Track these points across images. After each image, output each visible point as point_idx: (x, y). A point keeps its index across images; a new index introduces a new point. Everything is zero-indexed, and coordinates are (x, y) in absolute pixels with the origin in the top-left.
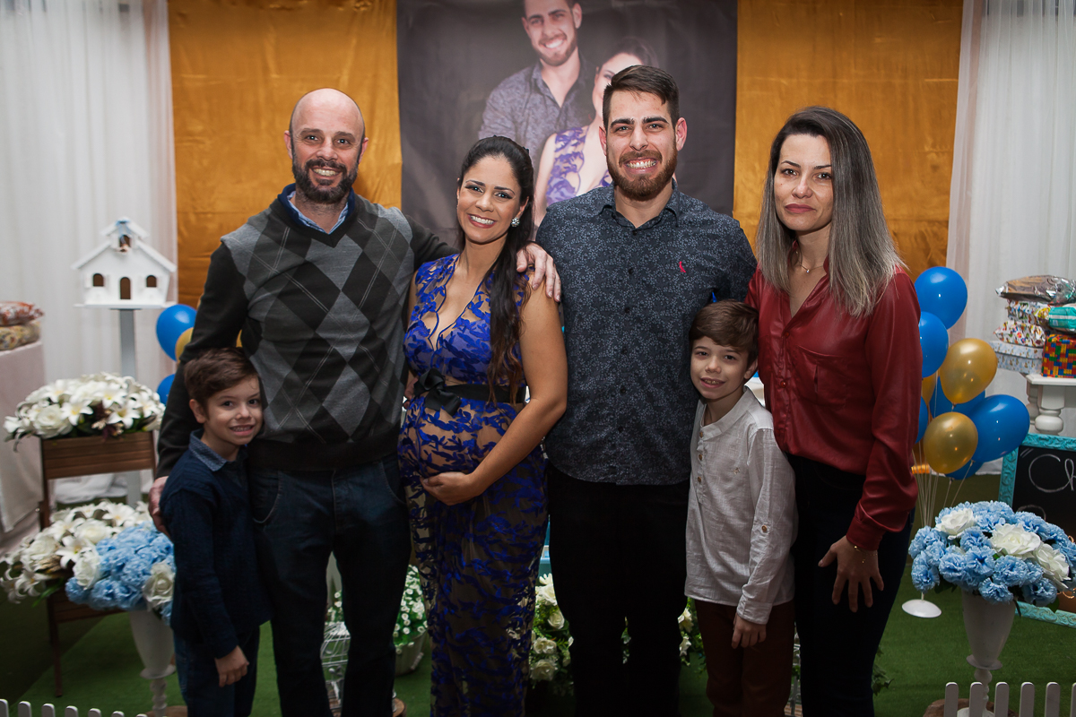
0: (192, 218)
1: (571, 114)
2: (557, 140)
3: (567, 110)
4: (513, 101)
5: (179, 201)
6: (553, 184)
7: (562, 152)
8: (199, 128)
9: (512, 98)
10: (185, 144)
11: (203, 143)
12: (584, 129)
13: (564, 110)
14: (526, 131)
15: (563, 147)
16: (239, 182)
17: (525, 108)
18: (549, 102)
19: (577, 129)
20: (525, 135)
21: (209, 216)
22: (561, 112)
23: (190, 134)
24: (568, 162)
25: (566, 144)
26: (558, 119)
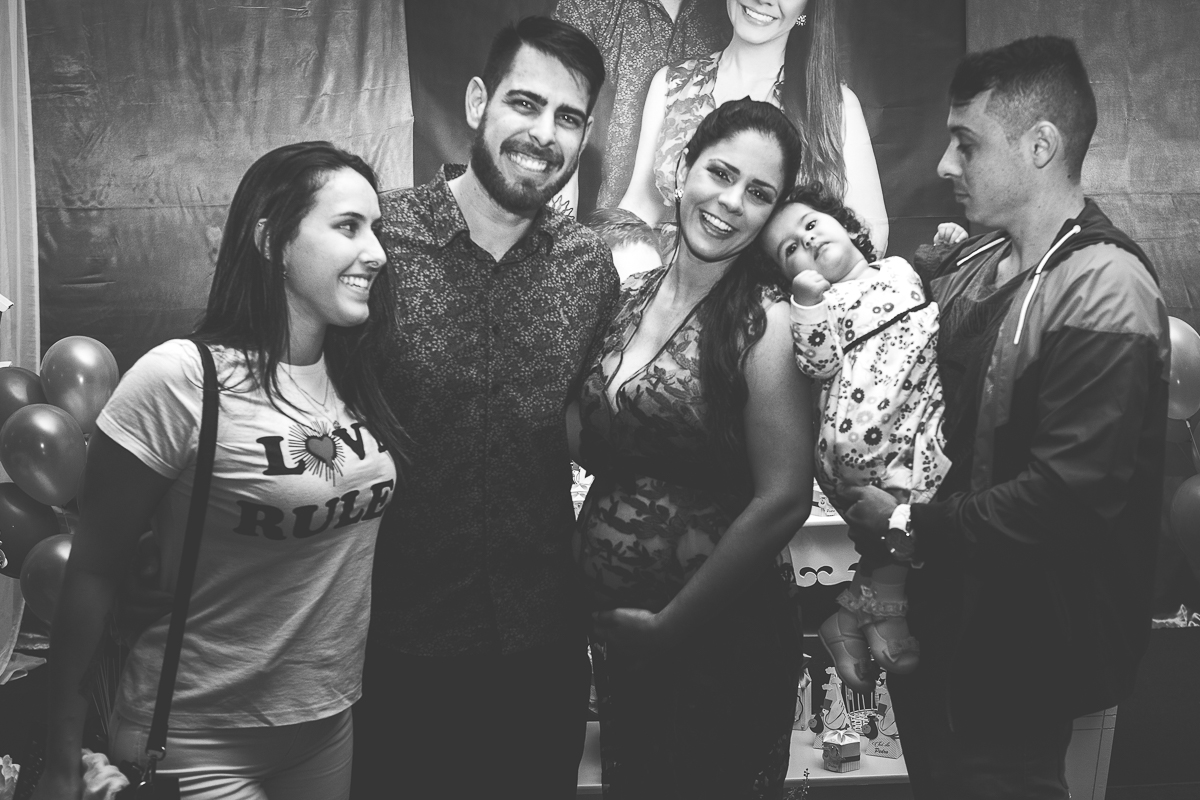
0: (65, 216)
1: (691, 32)
2: (670, 78)
3: (684, 26)
4: (595, 13)
5: (41, 190)
6: (664, 149)
7: (680, 96)
8: (75, 69)
9: (592, 9)
10: (51, 96)
11: (82, 94)
12: (715, 56)
13: (679, 27)
14: (617, 64)
15: (679, 88)
16: (143, 156)
17: (616, 24)
18: (654, 14)
19: (702, 57)
20: (615, 70)
21: (94, 213)
22: (674, 30)
23: (60, 79)
24: (689, 111)
25: (685, 83)
26: (670, 41)
